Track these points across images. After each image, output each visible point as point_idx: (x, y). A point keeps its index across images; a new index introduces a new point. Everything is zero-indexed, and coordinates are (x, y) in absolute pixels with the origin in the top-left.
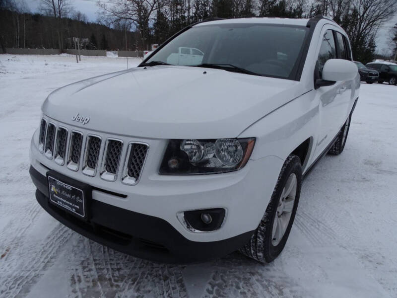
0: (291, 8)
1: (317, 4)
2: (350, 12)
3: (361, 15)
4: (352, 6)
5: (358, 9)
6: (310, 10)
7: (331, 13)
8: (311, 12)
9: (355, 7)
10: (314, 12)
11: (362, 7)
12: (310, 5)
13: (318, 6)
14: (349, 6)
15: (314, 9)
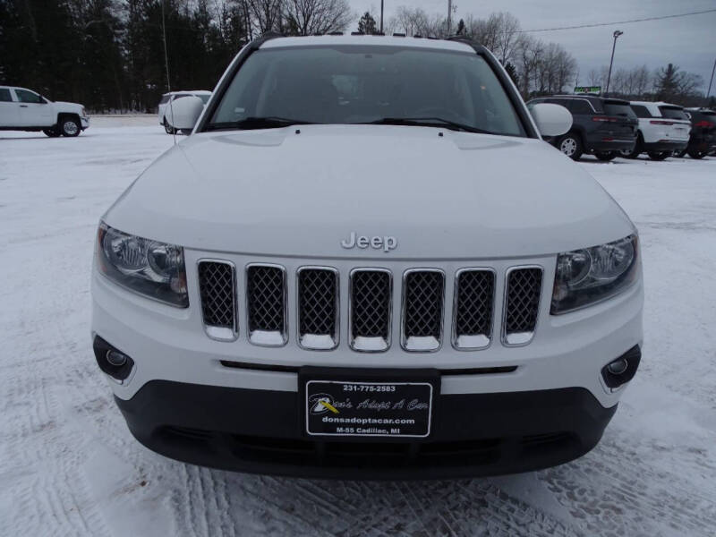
0: (187, 10)
1: (233, 4)
2: (284, 22)
3: (302, 27)
4: (286, 12)
5: (295, 17)
6: (222, 16)
7: (257, 22)
8: (225, 19)
9: (290, 14)
10: (230, 19)
11: (300, 15)
12: (221, 7)
13: (233, 10)
14: (280, 12)
15: (229, 14)
